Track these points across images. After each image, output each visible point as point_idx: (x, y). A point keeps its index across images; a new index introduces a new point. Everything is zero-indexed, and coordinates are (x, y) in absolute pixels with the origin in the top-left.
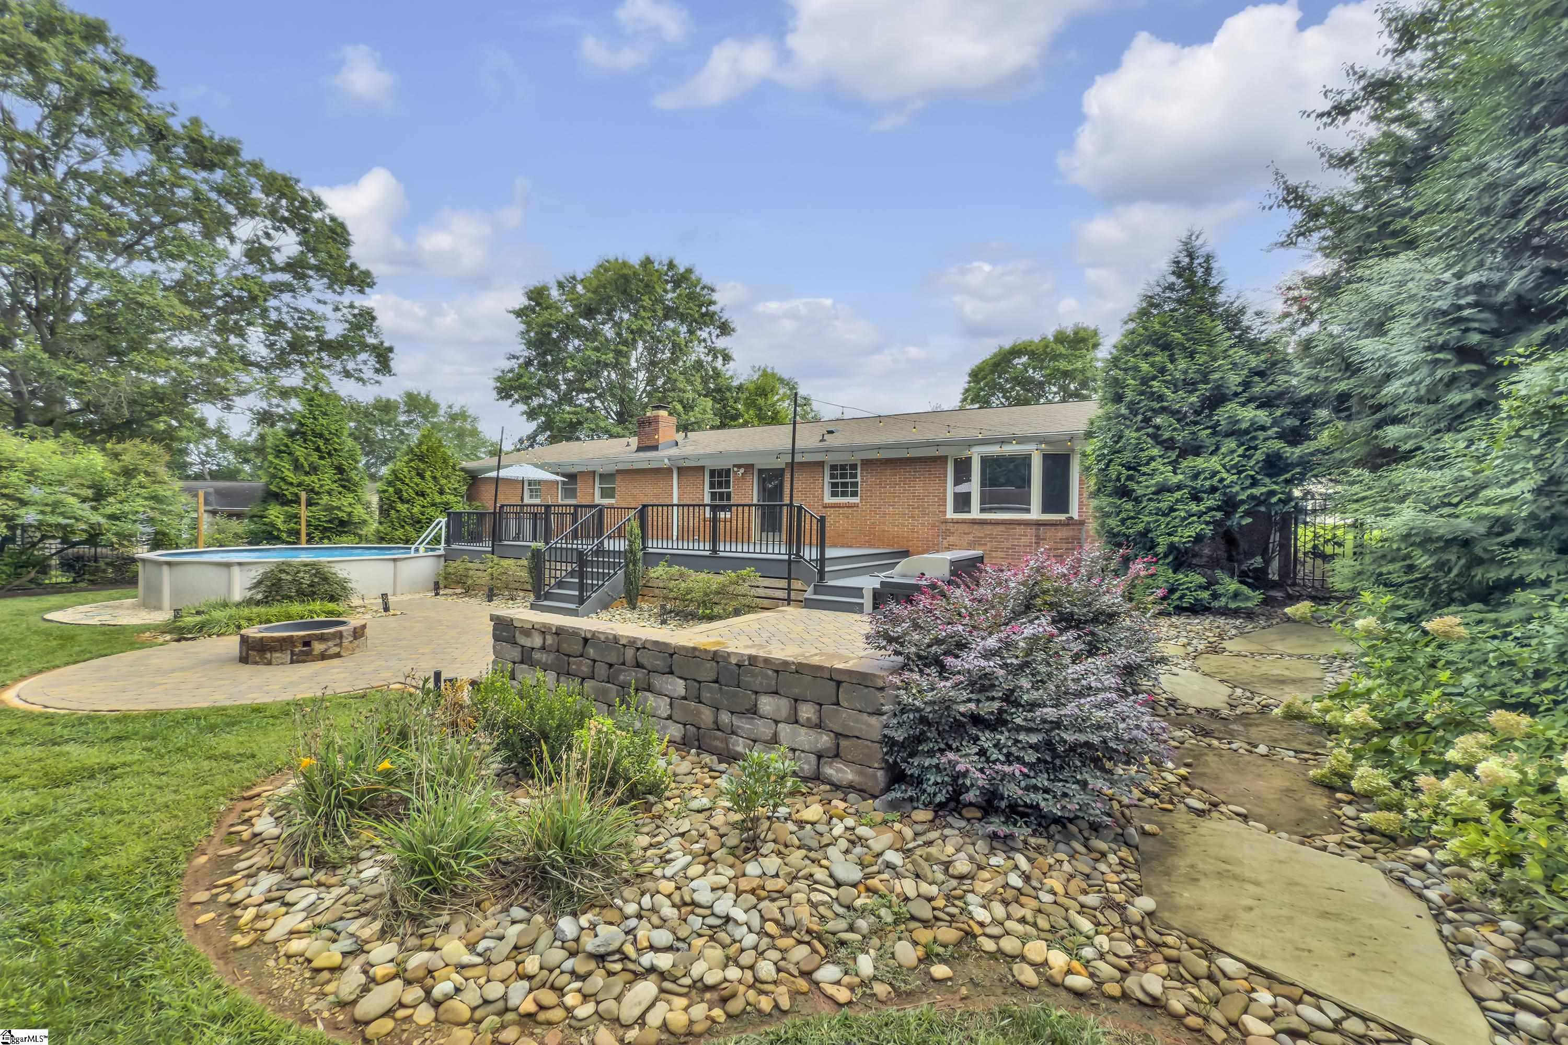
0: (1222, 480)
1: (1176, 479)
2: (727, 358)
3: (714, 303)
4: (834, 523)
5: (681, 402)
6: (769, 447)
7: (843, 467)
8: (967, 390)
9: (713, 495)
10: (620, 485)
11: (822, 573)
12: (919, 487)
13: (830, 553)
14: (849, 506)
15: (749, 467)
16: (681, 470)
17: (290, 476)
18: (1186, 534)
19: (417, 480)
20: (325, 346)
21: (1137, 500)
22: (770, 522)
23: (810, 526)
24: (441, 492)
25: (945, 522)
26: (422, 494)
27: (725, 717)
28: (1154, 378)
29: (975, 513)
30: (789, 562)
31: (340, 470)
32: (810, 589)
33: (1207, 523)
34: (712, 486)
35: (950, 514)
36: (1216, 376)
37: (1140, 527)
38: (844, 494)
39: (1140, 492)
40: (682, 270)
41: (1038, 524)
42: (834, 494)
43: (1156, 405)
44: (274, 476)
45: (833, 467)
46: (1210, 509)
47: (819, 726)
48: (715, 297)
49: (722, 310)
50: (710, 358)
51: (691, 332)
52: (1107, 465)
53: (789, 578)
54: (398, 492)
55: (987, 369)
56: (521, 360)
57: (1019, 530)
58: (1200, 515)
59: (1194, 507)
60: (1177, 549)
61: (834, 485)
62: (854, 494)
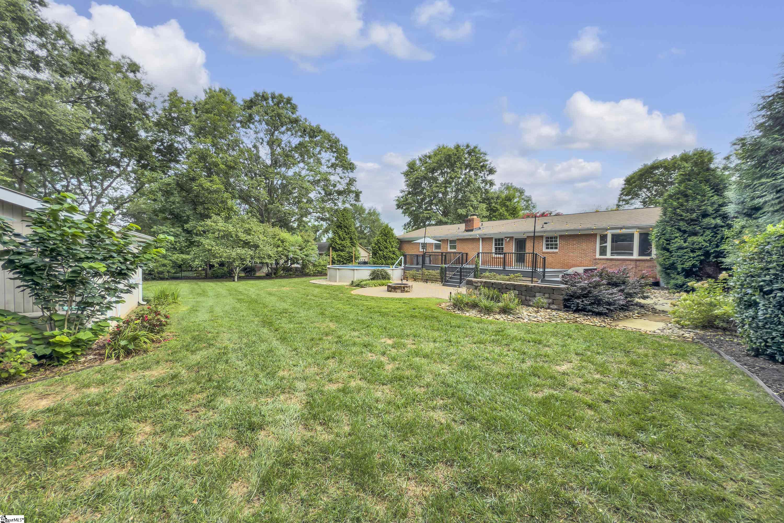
0: (703, 245)
1: (685, 245)
2: (492, 184)
3: (487, 161)
4: (549, 259)
5: (472, 206)
6: (520, 230)
7: (551, 238)
8: (623, 189)
9: (496, 249)
10: (458, 245)
11: (544, 276)
12: (584, 246)
13: (546, 270)
14: (553, 253)
15: (511, 238)
16: (483, 239)
17: (339, 242)
18: (688, 265)
19: (385, 243)
20: (340, 193)
21: (671, 252)
22: (521, 259)
23: (540, 261)
24: (392, 247)
25: (596, 259)
26: (386, 248)
27: (528, 298)
28: (678, 208)
29: (609, 256)
30: (532, 272)
31: (351, 239)
32: (540, 281)
33: (697, 261)
34: (496, 245)
35: (598, 256)
36: (704, 207)
37: (671, 262)
38: (552, 248)
39: (671, 249)
40: (472, 147)
41: (636, 260)
42: (547, 248)
43: (679, 218)
44: (333, 241)
45: (547, 238)
46: (698, 256)
47: (549, 298)
48: (487, 158)
49: (491, 163)
50: (483, 185)
51: (476, 174)
52: (659, 239)
53: (532, 277)
54: (379, 247)
55: (636, 177)
56: (406, 193)
57: (628, 262)
58: (694, 258)
59: (692, 255)
60: (686, 270)
61: (547, 245)
62: (556, 248)
